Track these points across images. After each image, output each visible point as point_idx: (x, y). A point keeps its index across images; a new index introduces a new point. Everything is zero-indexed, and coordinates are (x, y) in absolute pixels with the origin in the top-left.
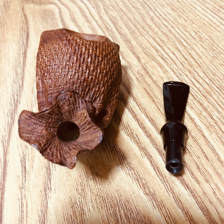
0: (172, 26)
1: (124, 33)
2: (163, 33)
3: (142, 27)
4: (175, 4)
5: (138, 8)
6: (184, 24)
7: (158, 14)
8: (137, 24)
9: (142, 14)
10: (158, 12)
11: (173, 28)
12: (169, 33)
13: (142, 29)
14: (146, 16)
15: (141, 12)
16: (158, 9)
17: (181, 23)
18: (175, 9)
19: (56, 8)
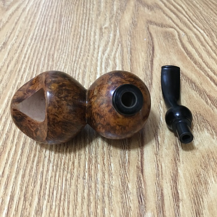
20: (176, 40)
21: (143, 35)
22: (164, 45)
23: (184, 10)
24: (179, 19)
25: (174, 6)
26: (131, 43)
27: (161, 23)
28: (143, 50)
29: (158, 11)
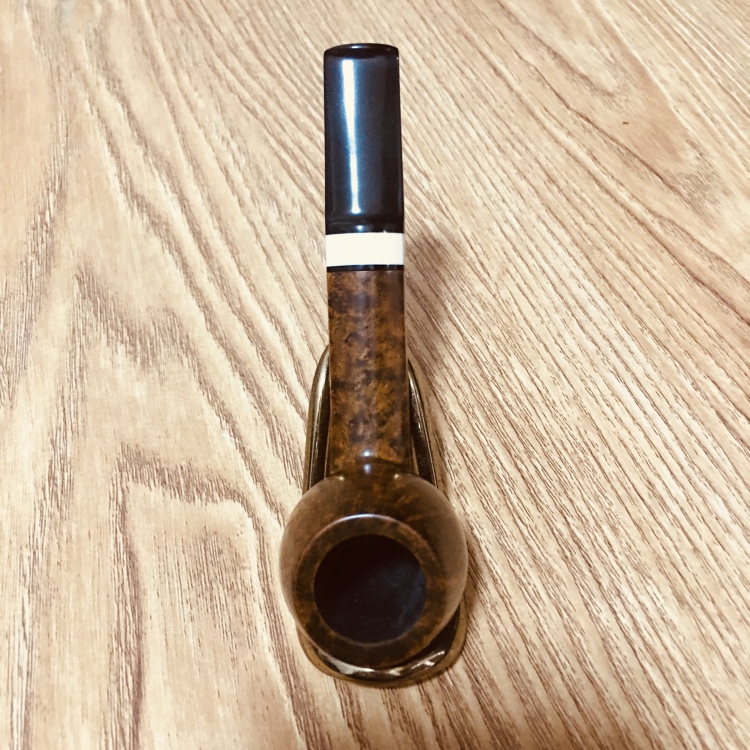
0: (684, 700)
1: (504, 716)
2: (651, 741)
3: (570, 691)
4: (686, 565)
5: (550, 571)
6: (725, 697)
7: (626, 621)
8: (551, 667)
9: (565, 610)
10: (623, 604)
11: (686, 712)
12: (672, 741)
13: (573, 703)
14: (584, 621)
15: (564, 595)
16: (625, 590)
17: (713, 686)
18: (687, 596)
19: (249, 522)
20: (247, 592)
21: (93, 577)
22: (192, 641)
23: (291, 351)
24: (268, 422)
25: (249, 324)
26: (30, 649)
27: (184, 463)
28: (90, 703)
29: (176, 366)
